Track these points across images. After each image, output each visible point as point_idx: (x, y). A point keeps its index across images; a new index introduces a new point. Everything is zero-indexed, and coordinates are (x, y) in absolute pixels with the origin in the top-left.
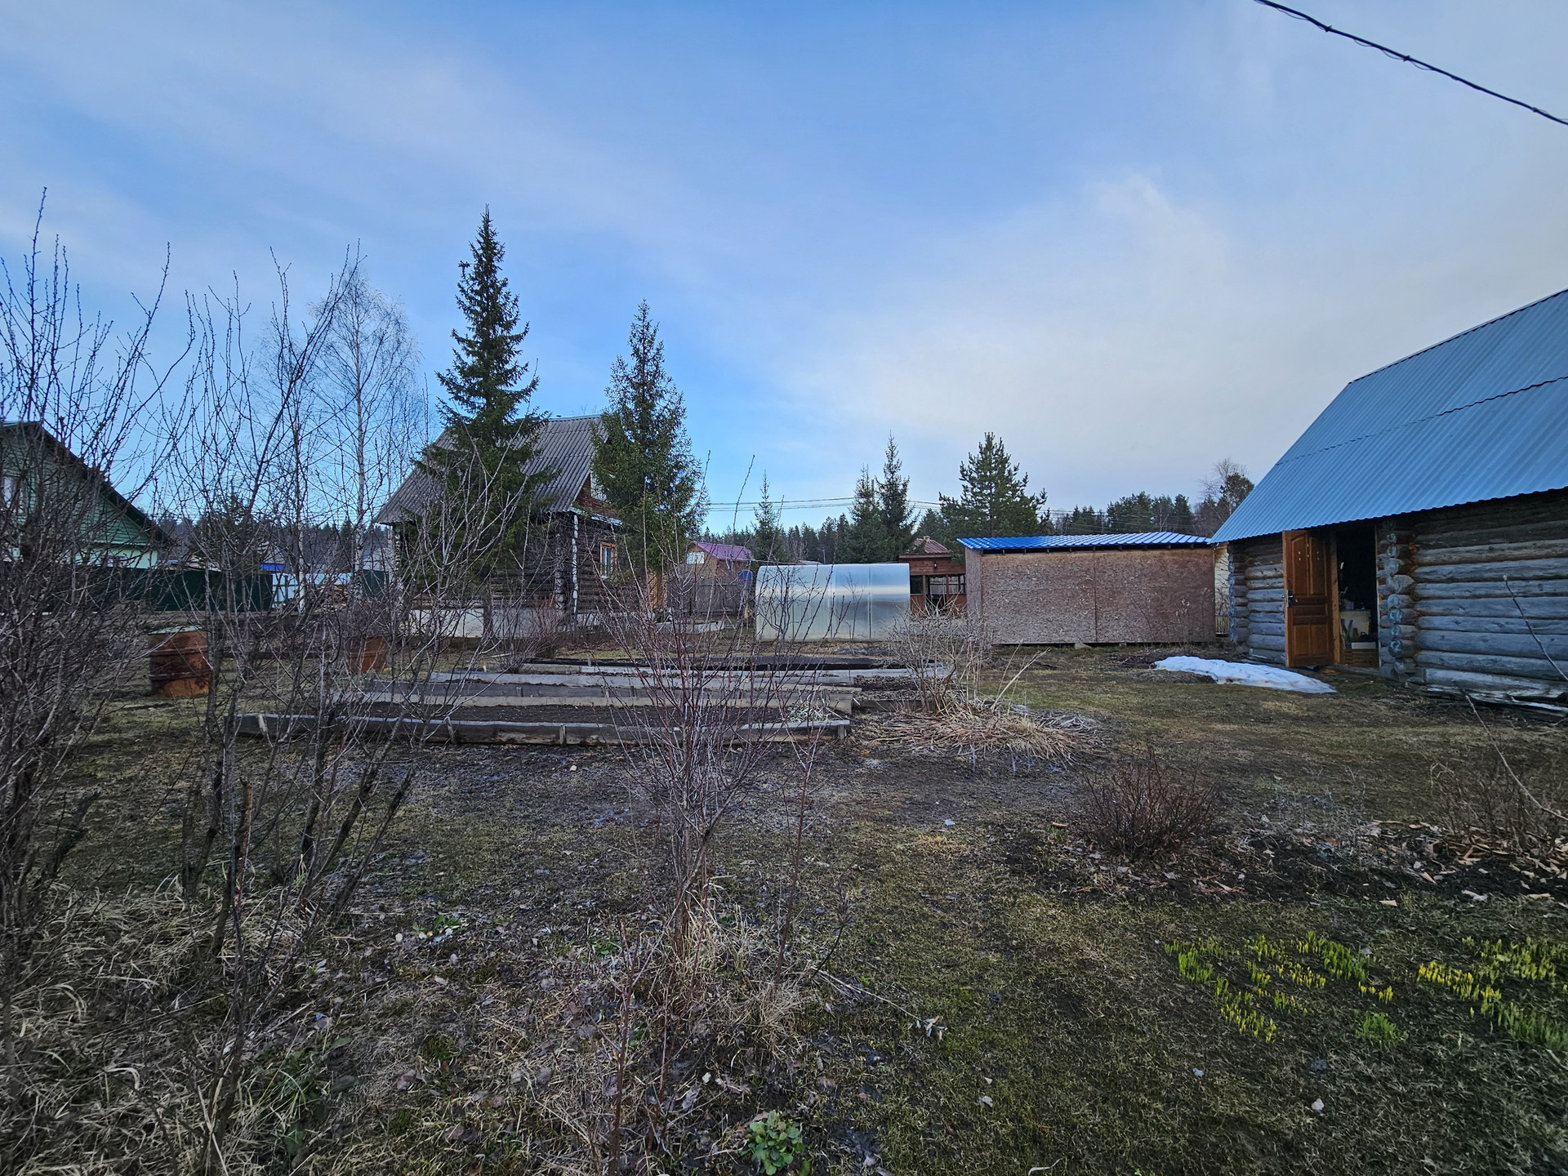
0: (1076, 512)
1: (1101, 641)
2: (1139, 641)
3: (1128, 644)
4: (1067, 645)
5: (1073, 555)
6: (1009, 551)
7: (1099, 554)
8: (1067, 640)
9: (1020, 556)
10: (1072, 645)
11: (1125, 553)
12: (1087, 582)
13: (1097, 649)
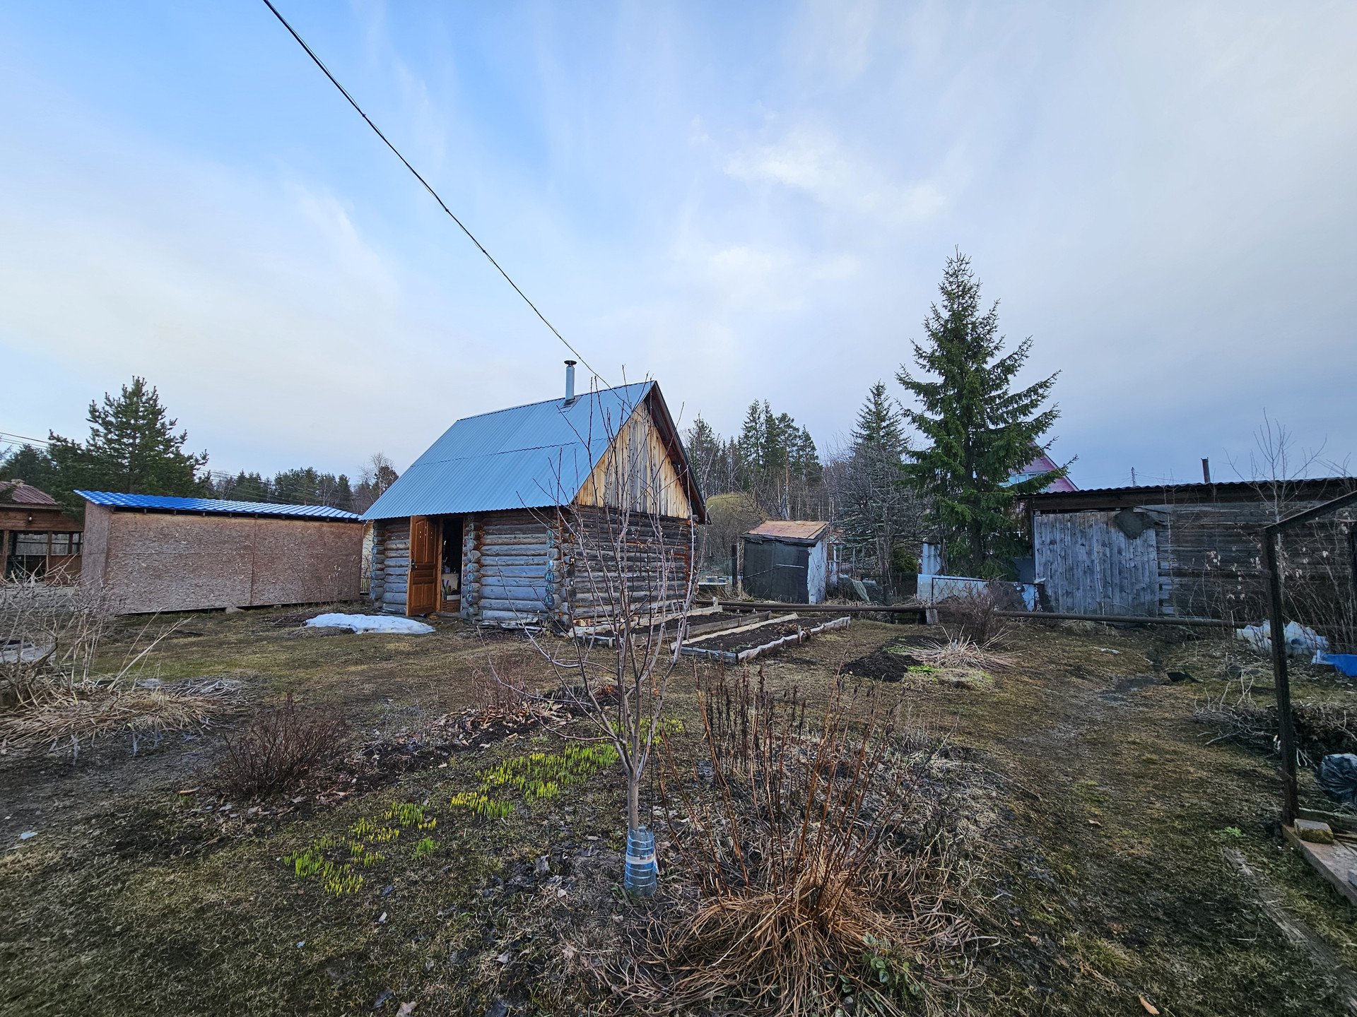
0: (242, 477)
1: (256, 603)
2: (294, 602)
3: (283, 606)
4: (217, 610)
5: (233, 520)
6: (152, 510)
7: (261, 521)
8: (218, 605)
9: (168, 518)
10: (223, 609)
11: (287, 522)
12: (246, 548)
13: (251, 612)
